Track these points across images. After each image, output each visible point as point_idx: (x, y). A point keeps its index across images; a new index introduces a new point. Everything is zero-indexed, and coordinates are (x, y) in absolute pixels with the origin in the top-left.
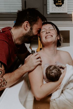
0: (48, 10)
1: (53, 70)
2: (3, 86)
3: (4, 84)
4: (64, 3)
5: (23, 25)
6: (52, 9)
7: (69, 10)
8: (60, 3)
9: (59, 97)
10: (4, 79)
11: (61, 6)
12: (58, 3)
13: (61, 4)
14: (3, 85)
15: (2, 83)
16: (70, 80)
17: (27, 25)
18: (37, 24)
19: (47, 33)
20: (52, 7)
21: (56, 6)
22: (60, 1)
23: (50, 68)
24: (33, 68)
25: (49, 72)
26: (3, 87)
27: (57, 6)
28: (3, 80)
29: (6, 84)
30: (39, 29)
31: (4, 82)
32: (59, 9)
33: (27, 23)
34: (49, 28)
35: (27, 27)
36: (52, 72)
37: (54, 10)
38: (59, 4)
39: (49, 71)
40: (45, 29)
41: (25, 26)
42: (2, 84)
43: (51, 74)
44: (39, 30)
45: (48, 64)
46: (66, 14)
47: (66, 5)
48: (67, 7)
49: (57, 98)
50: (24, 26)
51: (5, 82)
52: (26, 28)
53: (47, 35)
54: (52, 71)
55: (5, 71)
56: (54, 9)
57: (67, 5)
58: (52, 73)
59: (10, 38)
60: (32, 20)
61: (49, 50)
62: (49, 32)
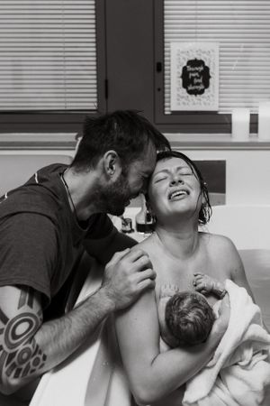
0: (166, 104)
1: (189, 312)
2: (33, 371)
3: (36, 362)
4: (211, 86)
5: (101, 161)
6: (178, 100)
7: (222, 104)
8: (198, 84)
9: (209, 395)
10: (38, 346)
11: (202, 92)
12: (193, 85)
13: (201, 87)
14: (32, 367)
15: (31, 360)
16: (246, 338)
17: (112, 161)
18: (143, 159)
19: (173, 183)
20: (178, 95)
21: (187, 94)
22: (200, 81)
23: (179, 304)
24: (127, 300)
25: (175, 319)
26: (33, 373)
27: (190, 92)
28: (33, 351)
29: (41, 362)
30: (147, 173)
31: (35, 357)
32: (196, 101)
33: (114, 156)
34: (179, 168)
35: (112, 168)
36: (187, 322)
37: (184, 103)
38: (197, 87)
39: (175, 317)
40: (166, 171)
41: (108, 166)
42: (31, 364)
43: (183, 327)
44: (146, 176)
45: (173, 286)
46: (214, 113)
47: (214, 90)
48: (217, 95)
49: (203, 399)
50: (104, 164)
51: (41, 357)
52: (109, 171)
53: (174, 188)
54: (187, 317)
55: (42, 316)
56: (183, 100)
57: (217, 91)
58: (186, 324)
59: (60, 203)
60: (127, 148)
61: (179, 238)
62: (180, 181)
